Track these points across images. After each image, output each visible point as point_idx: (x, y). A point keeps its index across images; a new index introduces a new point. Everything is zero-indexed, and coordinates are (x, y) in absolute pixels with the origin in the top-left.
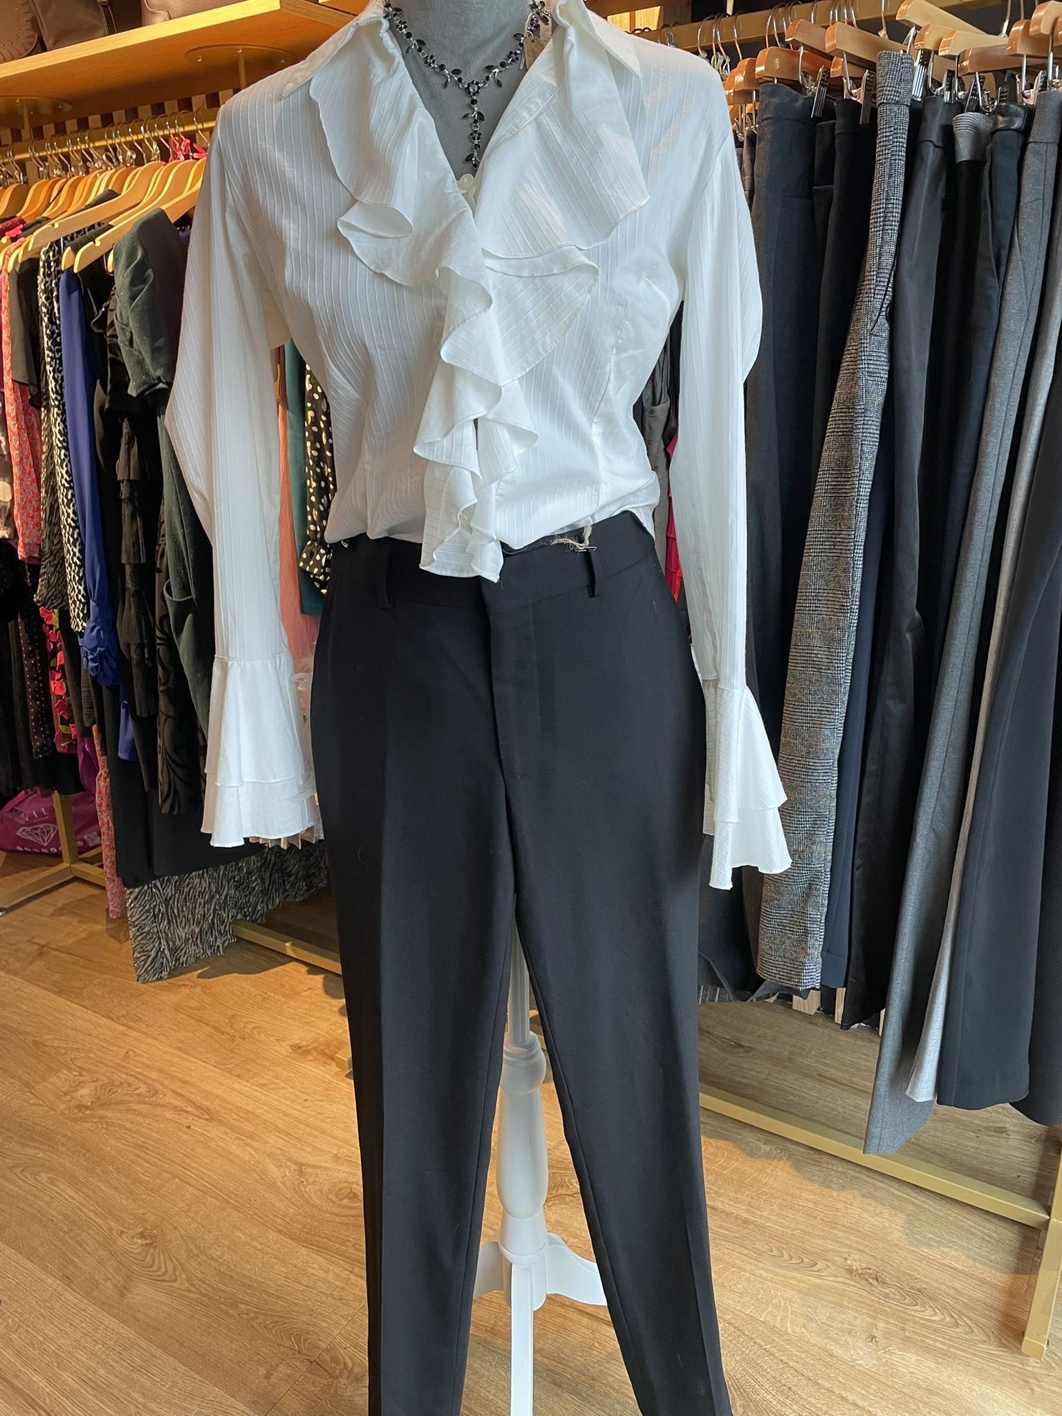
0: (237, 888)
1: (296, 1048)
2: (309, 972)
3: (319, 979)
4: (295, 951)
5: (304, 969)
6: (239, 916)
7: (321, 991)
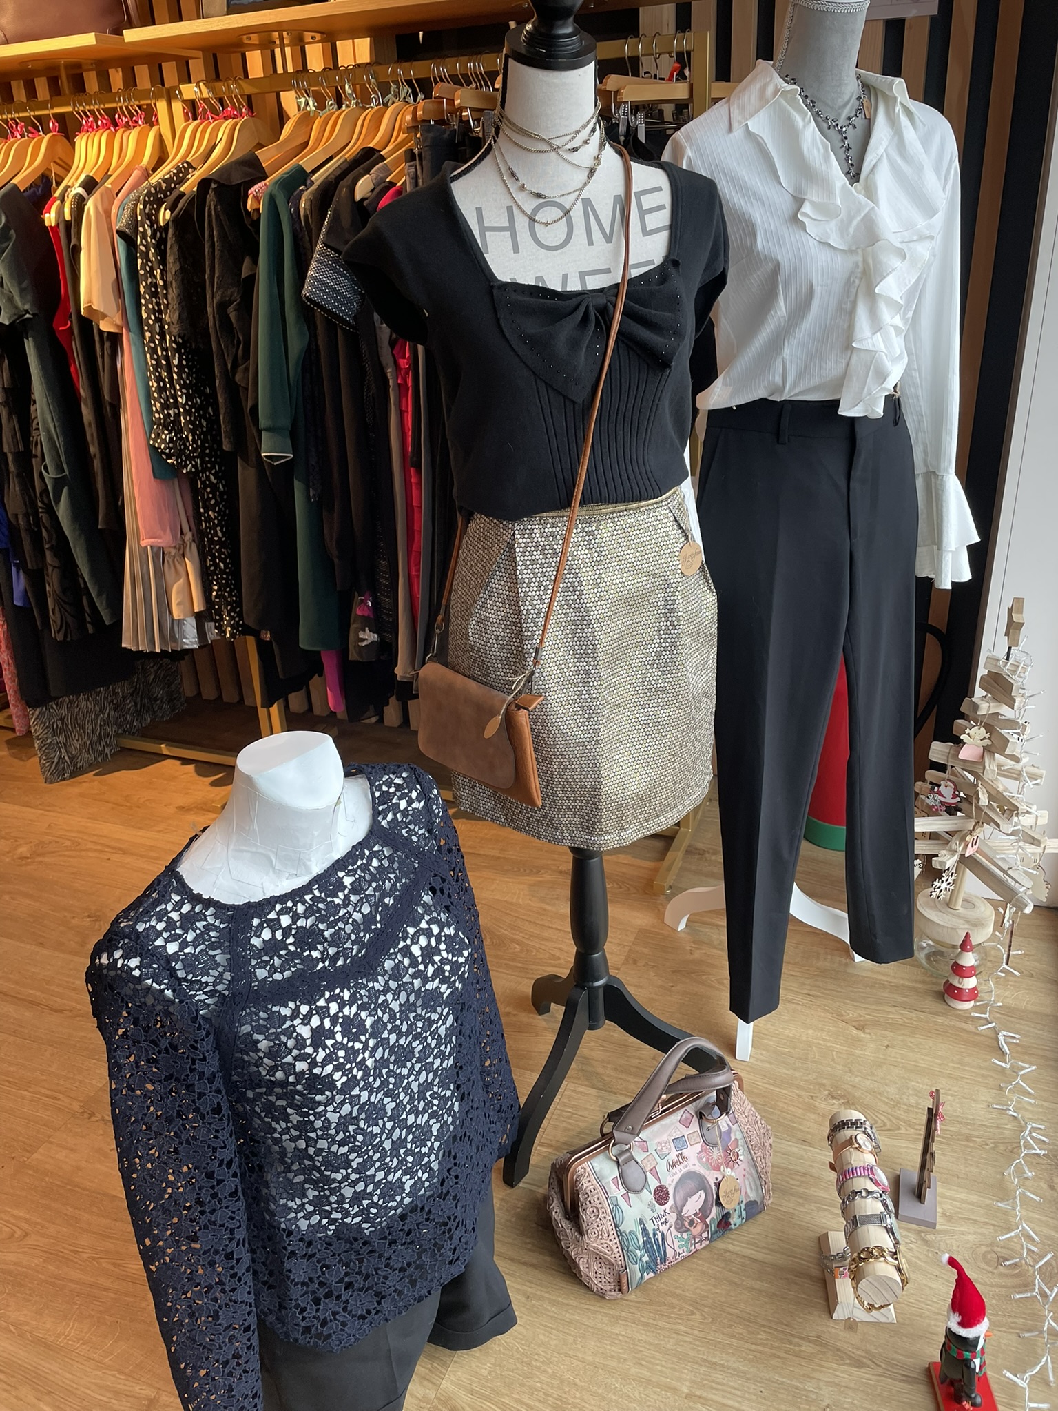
0: (115, 710)
1: (181, 808)
2: (182, 764)
3: (191, 767)
4: (169, 751)
5: (178, 763)
6: (120, 731)
7: (194, 774)
